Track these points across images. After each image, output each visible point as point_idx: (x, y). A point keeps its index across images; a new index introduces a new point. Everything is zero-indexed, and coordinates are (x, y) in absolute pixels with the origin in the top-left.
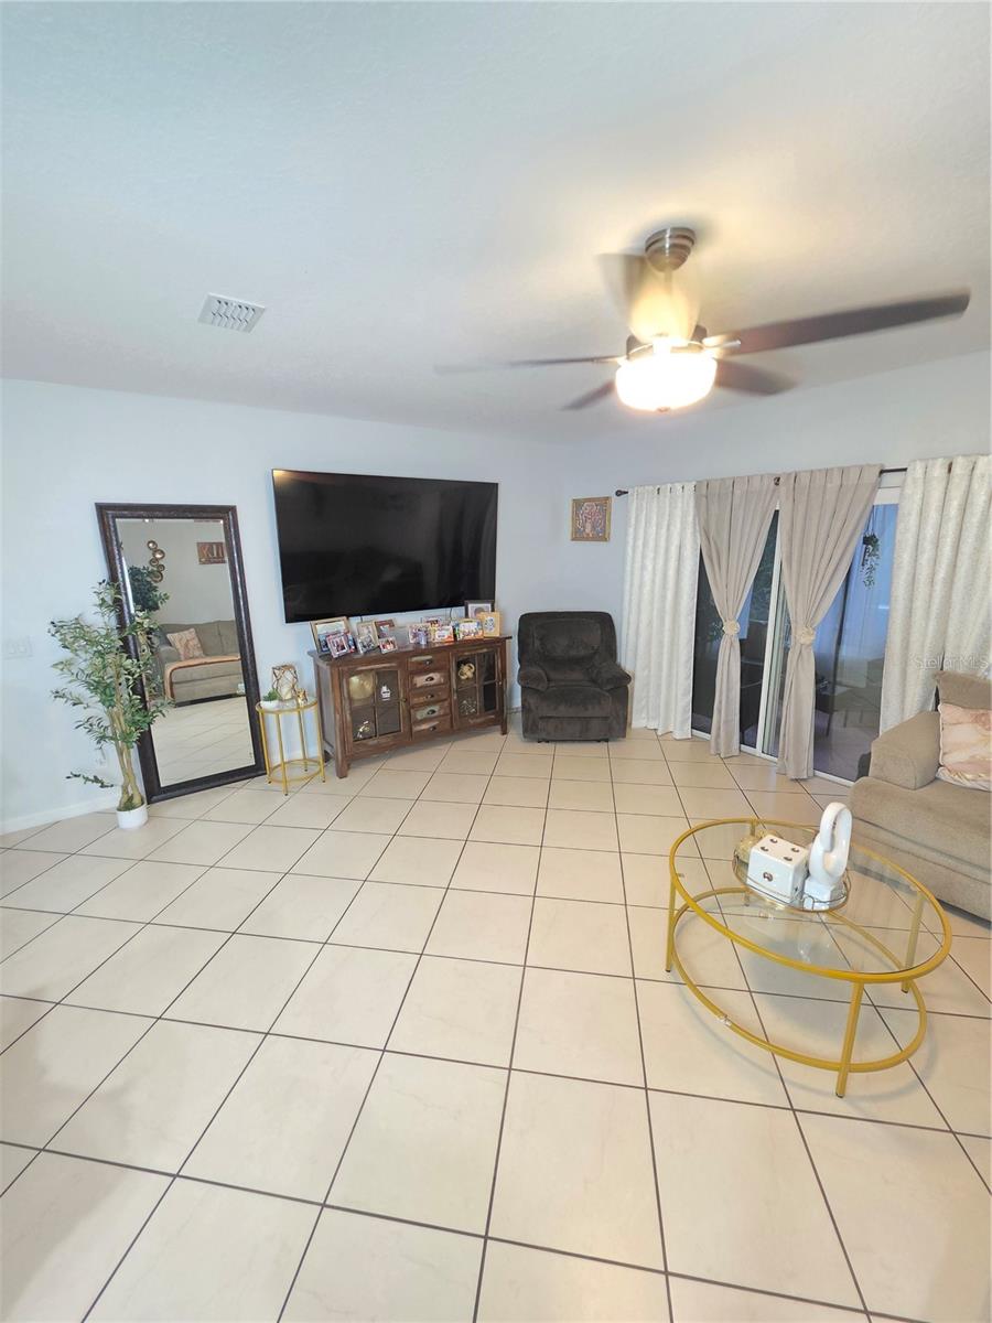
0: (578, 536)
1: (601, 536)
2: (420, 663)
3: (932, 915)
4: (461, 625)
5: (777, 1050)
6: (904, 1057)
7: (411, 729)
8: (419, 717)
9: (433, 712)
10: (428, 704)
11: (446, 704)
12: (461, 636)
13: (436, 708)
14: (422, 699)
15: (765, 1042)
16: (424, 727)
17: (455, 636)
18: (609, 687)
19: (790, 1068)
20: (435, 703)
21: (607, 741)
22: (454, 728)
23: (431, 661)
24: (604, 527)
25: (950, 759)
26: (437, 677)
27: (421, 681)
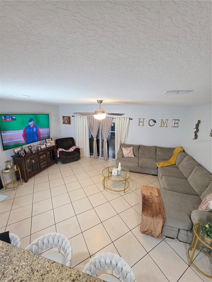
0: (64, 123)
1: (69, 123)
2: (41, 154)
3: (128, 172)
4: (47, 144)
5: (118, 191)
6: (128, 187)
7: (40, 168)
8: (42, 165)
9: (44, 163)
10: (43, 162)
11: (47, 160)
12: (48, 146)
13: (45, 162)
14: (42, 161)
15: (116, 191)
16: (43, 166)
17: (46, 147)
18: (77, 151)
19: (120, 193)
20: (44, 161)
21: (77, 160)
22: (48, 166)
23: (43, 153)
24: (70, 121)
25: (124, 154)
26: (44, 156)
27: (41, 157)
